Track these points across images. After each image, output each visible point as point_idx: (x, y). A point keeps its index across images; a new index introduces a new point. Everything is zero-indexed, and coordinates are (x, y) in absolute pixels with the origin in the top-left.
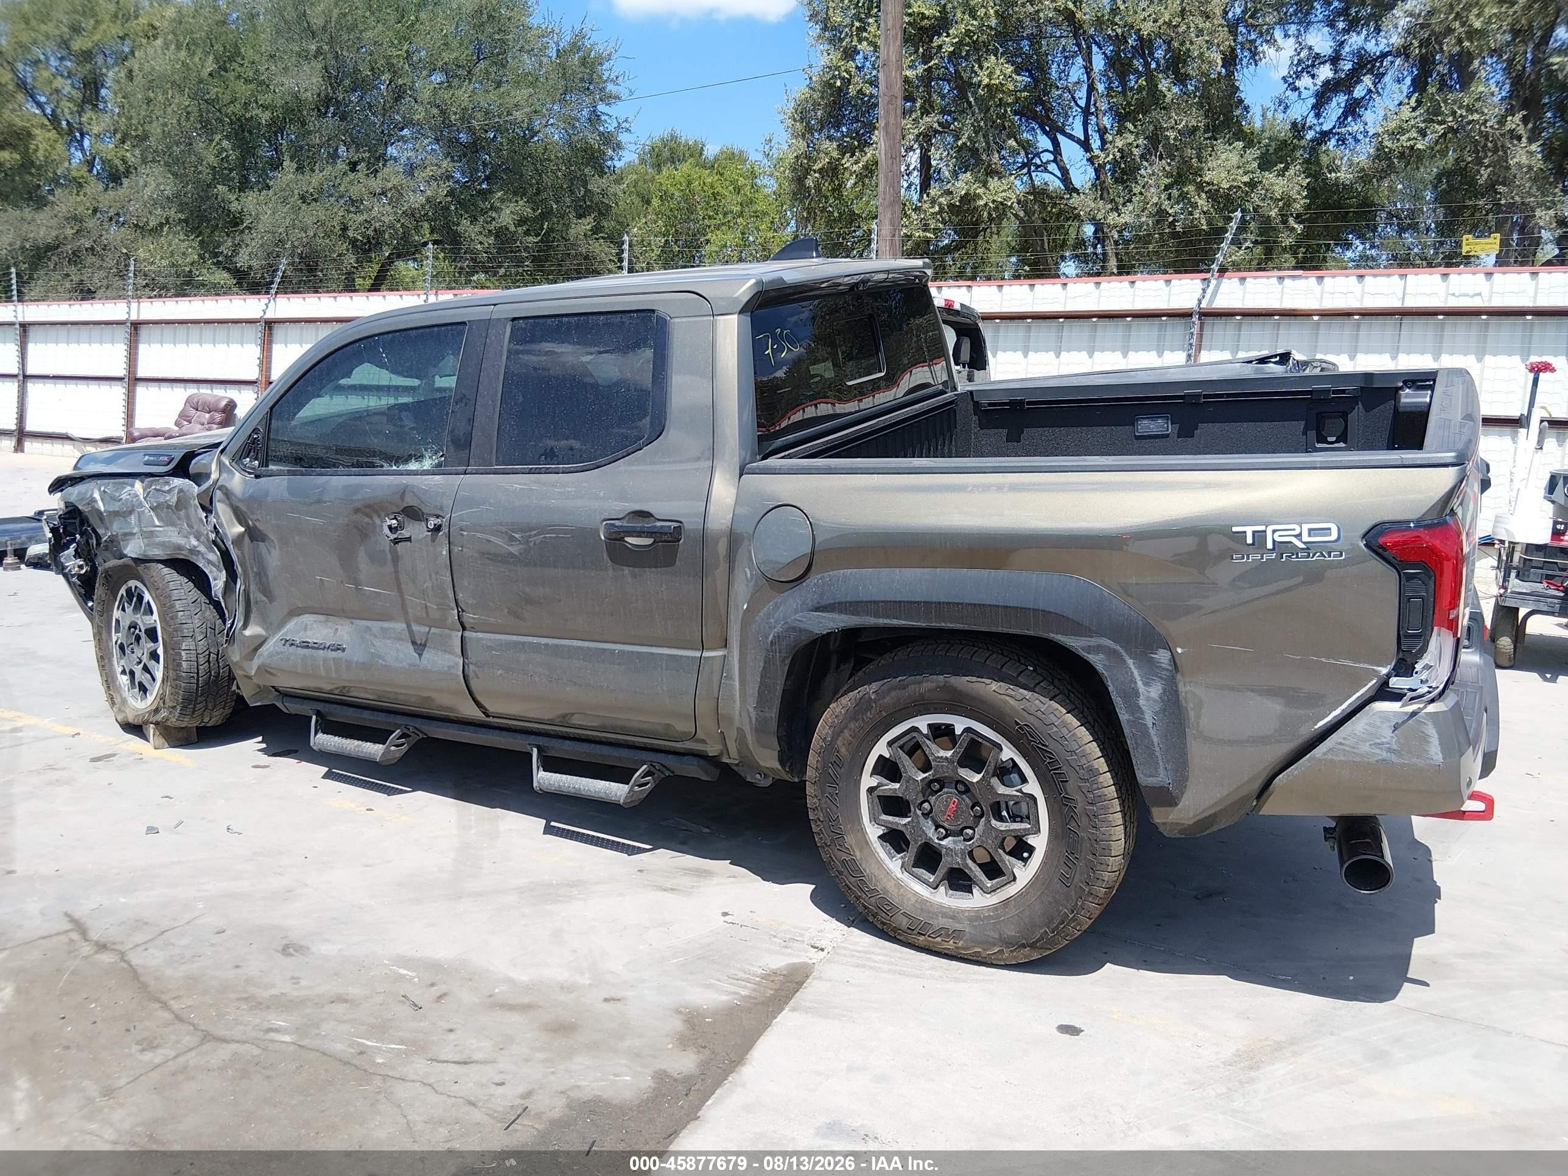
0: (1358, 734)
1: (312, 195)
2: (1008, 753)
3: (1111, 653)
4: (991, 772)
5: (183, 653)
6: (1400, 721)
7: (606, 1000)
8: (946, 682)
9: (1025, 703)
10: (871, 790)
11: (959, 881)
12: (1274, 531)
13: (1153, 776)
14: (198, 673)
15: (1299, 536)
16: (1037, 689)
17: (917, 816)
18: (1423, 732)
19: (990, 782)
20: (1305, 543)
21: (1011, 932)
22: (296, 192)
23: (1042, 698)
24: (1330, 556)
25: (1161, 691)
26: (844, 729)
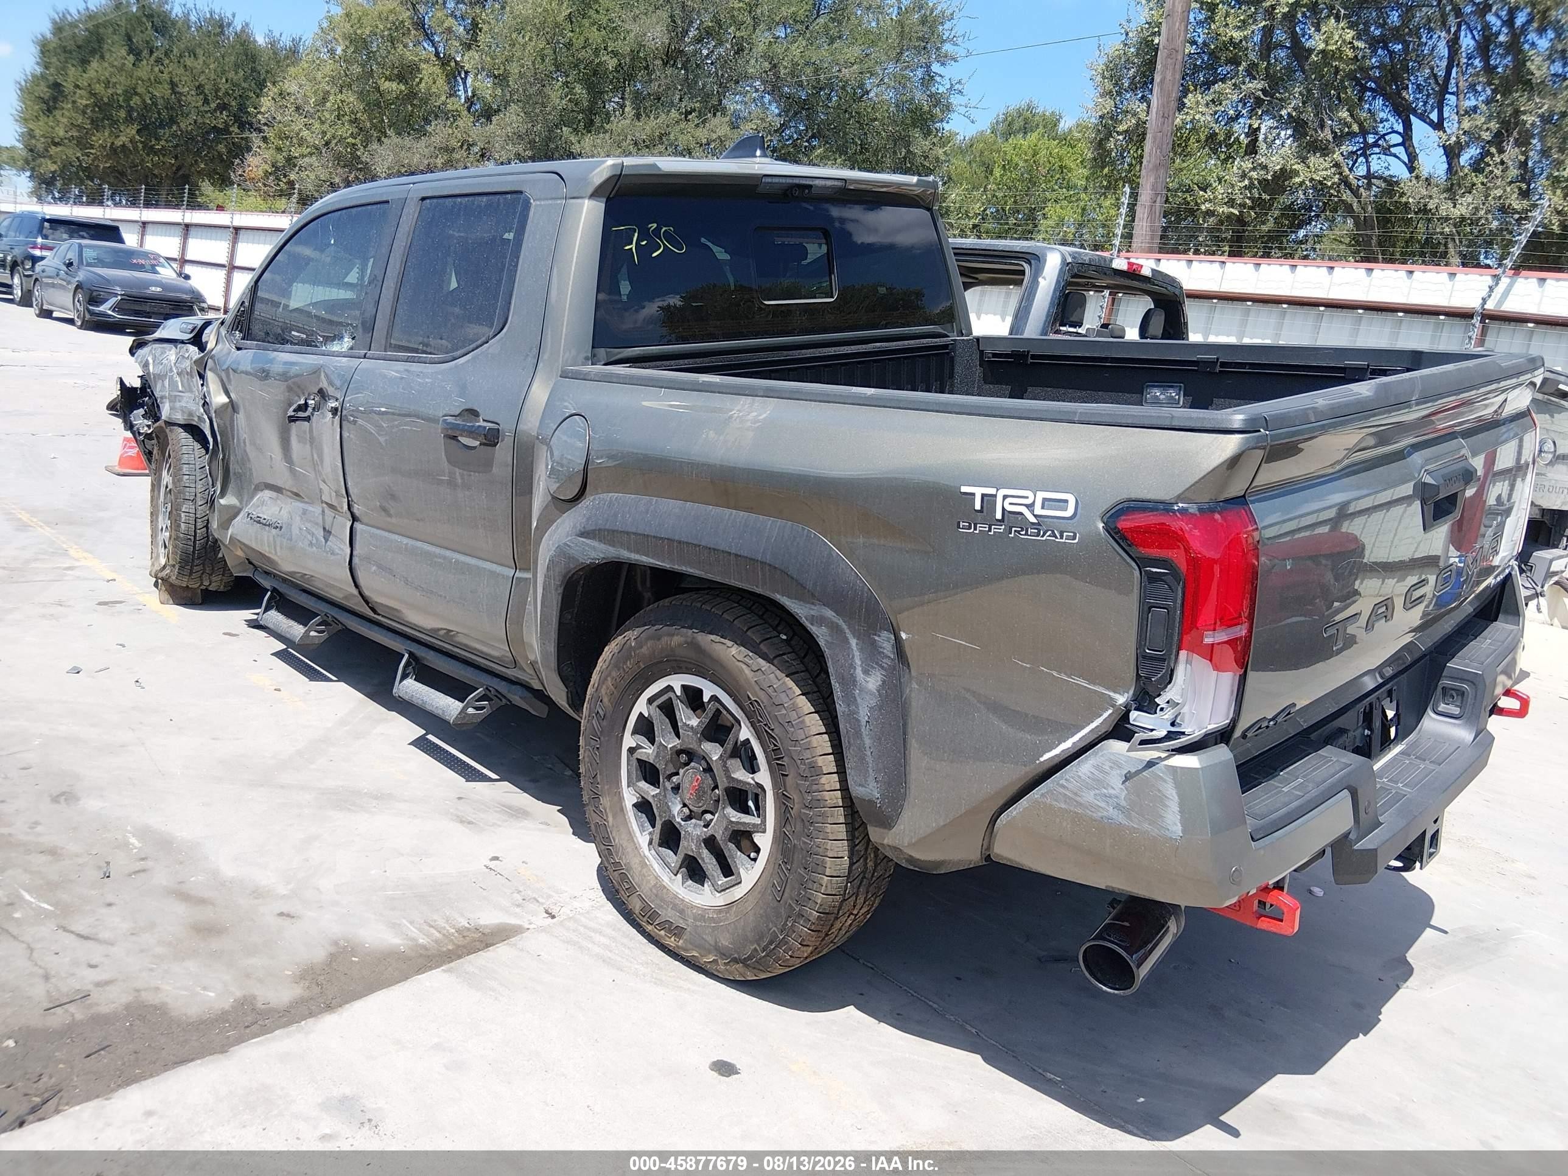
0: (1083, 777)
1: (644, 142)
2: (745, 733)
3: (835, 628)
4: (729, 752)
5: (183, 515)
6: (1133, 770)
7: (281, 914)
8: (693, 638)
9: (759, 676)
10: (631, 751)
11: (694, 871)
12: (1005, 497)
13: (863, 786)
14: (195, 536)
15: (1030, 507)
16: (775, 662)
17: (665, 789)
18: (1159, 791)
19: (726, 763)
20: (1035, 516)
21: (725, 941)
22: (629, 137)
23: (778, 672)
24: (1062, 538)
25: (880, 683)
26: (607, 676)
